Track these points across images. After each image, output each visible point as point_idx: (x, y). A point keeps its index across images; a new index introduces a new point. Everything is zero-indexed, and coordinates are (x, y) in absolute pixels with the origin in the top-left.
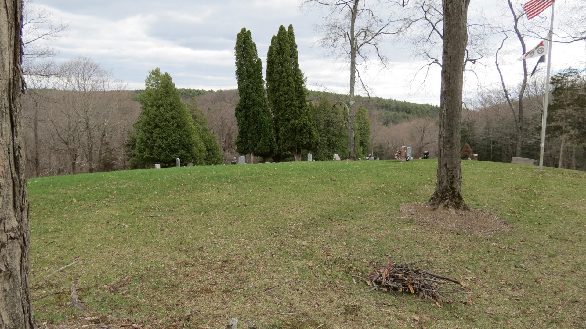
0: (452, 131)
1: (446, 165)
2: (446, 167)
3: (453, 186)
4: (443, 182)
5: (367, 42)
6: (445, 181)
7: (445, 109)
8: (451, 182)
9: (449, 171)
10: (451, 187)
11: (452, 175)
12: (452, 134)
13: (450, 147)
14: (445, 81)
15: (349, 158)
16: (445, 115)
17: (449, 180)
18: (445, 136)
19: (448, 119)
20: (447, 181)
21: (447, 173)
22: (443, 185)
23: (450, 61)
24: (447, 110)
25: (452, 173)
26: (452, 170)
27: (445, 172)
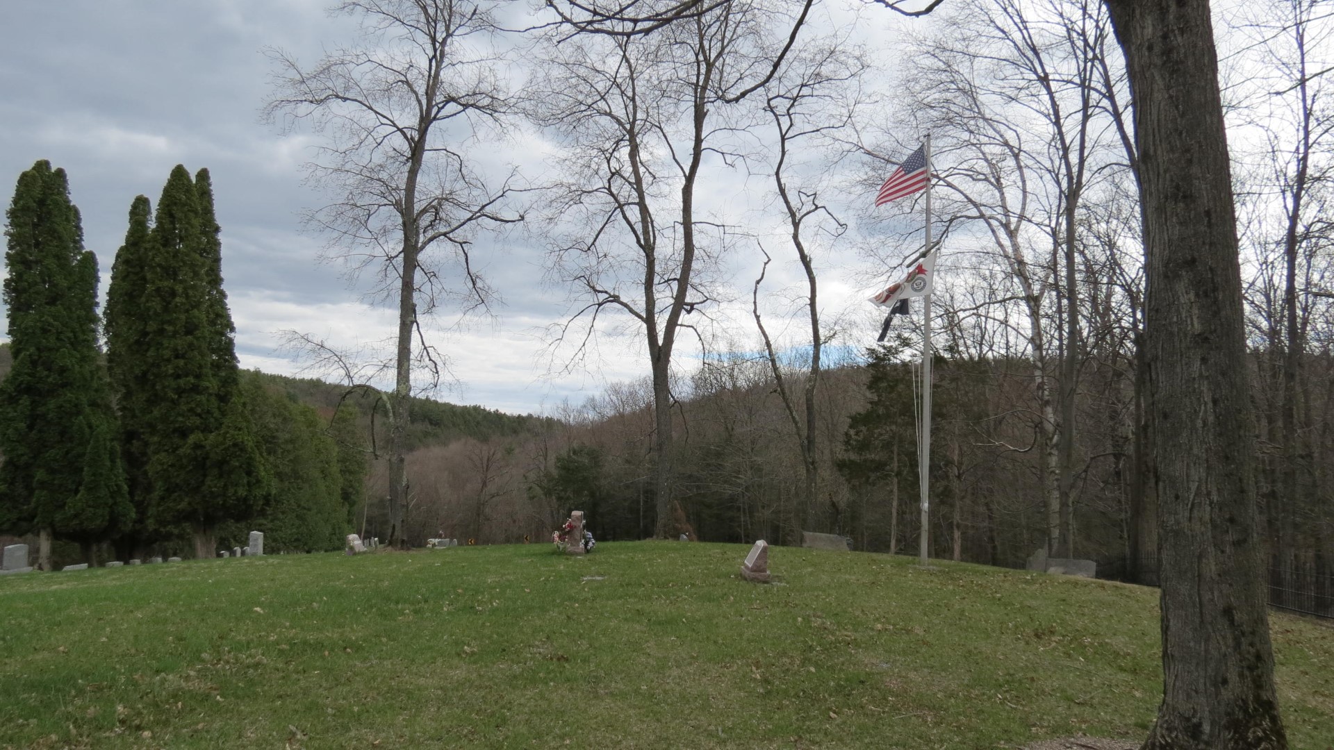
0: (1241, 480)
1: (1228, 612)
2: (1232, 621)
3: (1265, 696)
4: (1225, 682)
5: (445, 234)
6: (1233, 677)
7: (1207, 398)
8: (1254, 681)
9: (1243, 634)
10: (1257, 698)
11: (1252, 650)
12: (1242, 491)
13: (1238, 544)
14: (1197, 295)
15: (390, 543)
16: (1211, 419)
17: (1247, 673)
18: (1215, 498)
19: (1220, 435)
20: (1241, 675)
21: (1238, 645)
22: (1226, 694)
23: (1210, 225)
24: (1215, 402)
25: (1252, 644)
26: (1253, 633)
27: (1230, 642)
